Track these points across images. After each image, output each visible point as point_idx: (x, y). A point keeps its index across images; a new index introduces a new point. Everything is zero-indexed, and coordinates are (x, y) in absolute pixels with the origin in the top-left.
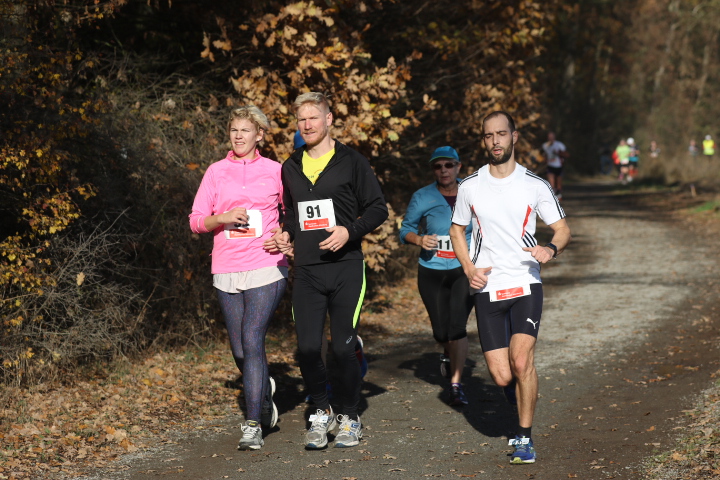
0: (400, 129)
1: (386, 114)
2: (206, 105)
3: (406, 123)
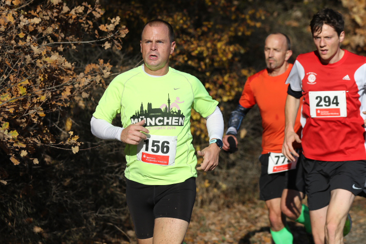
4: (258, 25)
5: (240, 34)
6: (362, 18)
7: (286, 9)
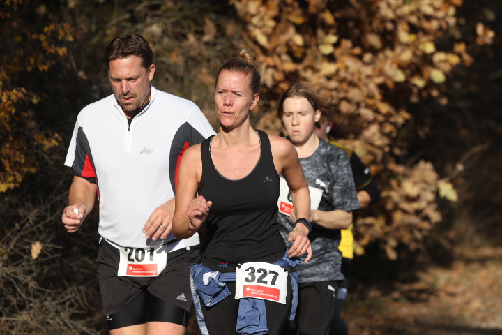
0: (447, 67)
1: (429, 48)
2: (200, 33)
3: (454, 59)
4: (62, 51)
5: (29, 69)
6: (269, 37)
7: (133, 20)
